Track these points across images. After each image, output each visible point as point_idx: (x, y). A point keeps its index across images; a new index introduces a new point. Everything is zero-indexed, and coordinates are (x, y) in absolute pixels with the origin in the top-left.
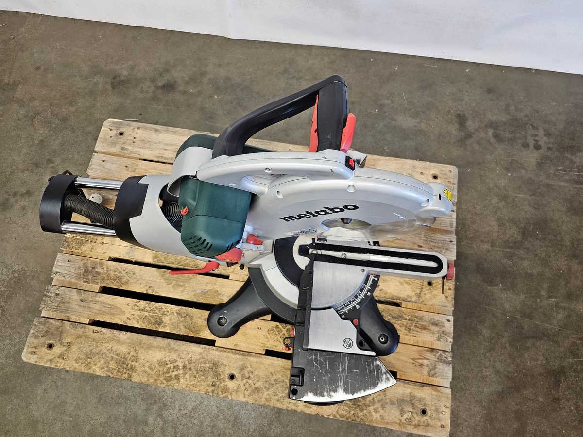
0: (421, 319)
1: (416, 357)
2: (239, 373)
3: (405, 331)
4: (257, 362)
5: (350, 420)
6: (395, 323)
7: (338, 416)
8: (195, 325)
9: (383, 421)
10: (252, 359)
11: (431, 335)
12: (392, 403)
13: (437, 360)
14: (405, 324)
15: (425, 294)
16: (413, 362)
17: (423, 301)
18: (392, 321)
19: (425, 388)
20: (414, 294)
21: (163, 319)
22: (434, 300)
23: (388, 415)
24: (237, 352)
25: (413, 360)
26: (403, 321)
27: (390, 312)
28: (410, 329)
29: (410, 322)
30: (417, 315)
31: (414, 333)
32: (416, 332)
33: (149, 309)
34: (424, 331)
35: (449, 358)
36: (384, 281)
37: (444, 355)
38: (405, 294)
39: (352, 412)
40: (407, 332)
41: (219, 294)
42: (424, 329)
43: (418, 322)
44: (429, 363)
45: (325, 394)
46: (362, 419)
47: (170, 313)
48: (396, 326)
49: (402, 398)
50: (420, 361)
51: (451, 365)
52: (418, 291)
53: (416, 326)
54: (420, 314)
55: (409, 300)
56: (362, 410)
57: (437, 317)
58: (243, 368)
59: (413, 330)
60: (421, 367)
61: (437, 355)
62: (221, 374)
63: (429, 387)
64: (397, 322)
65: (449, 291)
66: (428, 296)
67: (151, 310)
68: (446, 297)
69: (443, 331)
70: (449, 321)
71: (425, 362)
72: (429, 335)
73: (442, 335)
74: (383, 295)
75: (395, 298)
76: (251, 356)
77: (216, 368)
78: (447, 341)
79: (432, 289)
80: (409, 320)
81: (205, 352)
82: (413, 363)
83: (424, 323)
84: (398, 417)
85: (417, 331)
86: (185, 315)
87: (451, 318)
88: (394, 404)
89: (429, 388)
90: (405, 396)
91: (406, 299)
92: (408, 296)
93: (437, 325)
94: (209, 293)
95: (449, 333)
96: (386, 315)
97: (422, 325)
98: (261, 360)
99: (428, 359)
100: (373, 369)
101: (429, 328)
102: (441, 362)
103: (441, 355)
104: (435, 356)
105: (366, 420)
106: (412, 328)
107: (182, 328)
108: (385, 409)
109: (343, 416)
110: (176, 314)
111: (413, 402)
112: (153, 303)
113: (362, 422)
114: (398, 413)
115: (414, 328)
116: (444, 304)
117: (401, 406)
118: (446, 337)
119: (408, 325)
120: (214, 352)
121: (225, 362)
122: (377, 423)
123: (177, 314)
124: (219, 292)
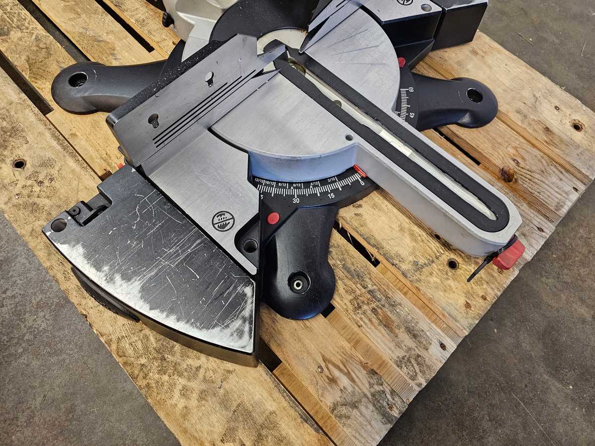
0: (393, 305)
1: (333, 359)
2: (33, 166)
3: (348, 304)
4: (73, 171)
5: (127, 370)
6: (342, 279)
7: (114, 347)
8: (43, 66)
9: (181, 420)
10: (71, 163)
11: (392, 345)
12: (225, 403)
13: (369, 395)
14: (358, 292)
15: (431, 274)
16: (323, 365)
17: (419, 281)
18: (339, 273)
19: (306, 425)
20: (411, 258)
21: (12, 33)
22: (441, 294)
23: (200, 419)
24: (61, 137)
25: (325, 360)
26: (359, 286)
27: (345, 256)
28: (360, 307)
29: (369, 296)
30: (390, 294)
31: (361, 318)
32: (367, 321)
33: (9, 10)
34: (381, 328)
35: (395, 409)
36: (375, 206)
37: (389, 397)
38: (397, 248)
39: (143, 361)
40: (350, 307)
41: (113, 54)
42: (385, 326)
43: (384, 306)
44: (350, 389)
45: (106, 268)
46: (148, 386)
47: (27, 31)
48: (340, 285)
49: (251, 408)
50: (336, 373)
51: (390, 426)
52: (422, 261)
53: (374, 310)
54: (398, 297)
55: (395, 262)
56: (162, 371)
57: (424, 324)
58: (46, 164)
59: (364, 313)
60: (329, 384)
61: (377, 388)
62: (9, 148)
63: (317, 431)
64: (346, 281)
65: (481, 300)
66: (434, 279)
67: (10, 13)
68: (468, 306)
69: (419, 356)
70: (443, 346)
71: (344, 381)
72: (387, 342)
73: (413, 361)
74: (355, 224)
75: (372, 242)
76: (73, 156)
77: (10, 136)
78: (413, 378)
79: (450, 274)
80: (370, 292)
81: (19, 106)
82: (320, 367)
83: (393, 317)
84: (216, 436)
85: (370, 320)
86: (44, 46)
87: (452, 346)
88: (226, 408)
89: (314, 432)
90: (258, 410)
91: (392, 258)
92: (398, 256)
93: (415, 336)
94: (102, 44)
95: (429, 367)
96: (335, 257)
97: (387, 318)
98: (83, 173)
99: (353, 380)
100: (230, 294)
101: (397, 331)
102: (374, 405)
103: (384, 392)
104: (371, 385)
105: (155, 394)
106: (365, 307)
107: (24, 57)
108: (204, 402)
109: (122, 355)
110: (34, 37)
111: (264, 432)
112: (21, 7)
113: (143, 392)
114: (219, 430)
115: (369, 312)
116: (455, 313)
117: (236, 420)
118: (418, 371)
119: (362, 299)
120: (31, 114)
121: (30, 137)
122: (167, 414)
123: (36, 38)
124: (115, 52)
